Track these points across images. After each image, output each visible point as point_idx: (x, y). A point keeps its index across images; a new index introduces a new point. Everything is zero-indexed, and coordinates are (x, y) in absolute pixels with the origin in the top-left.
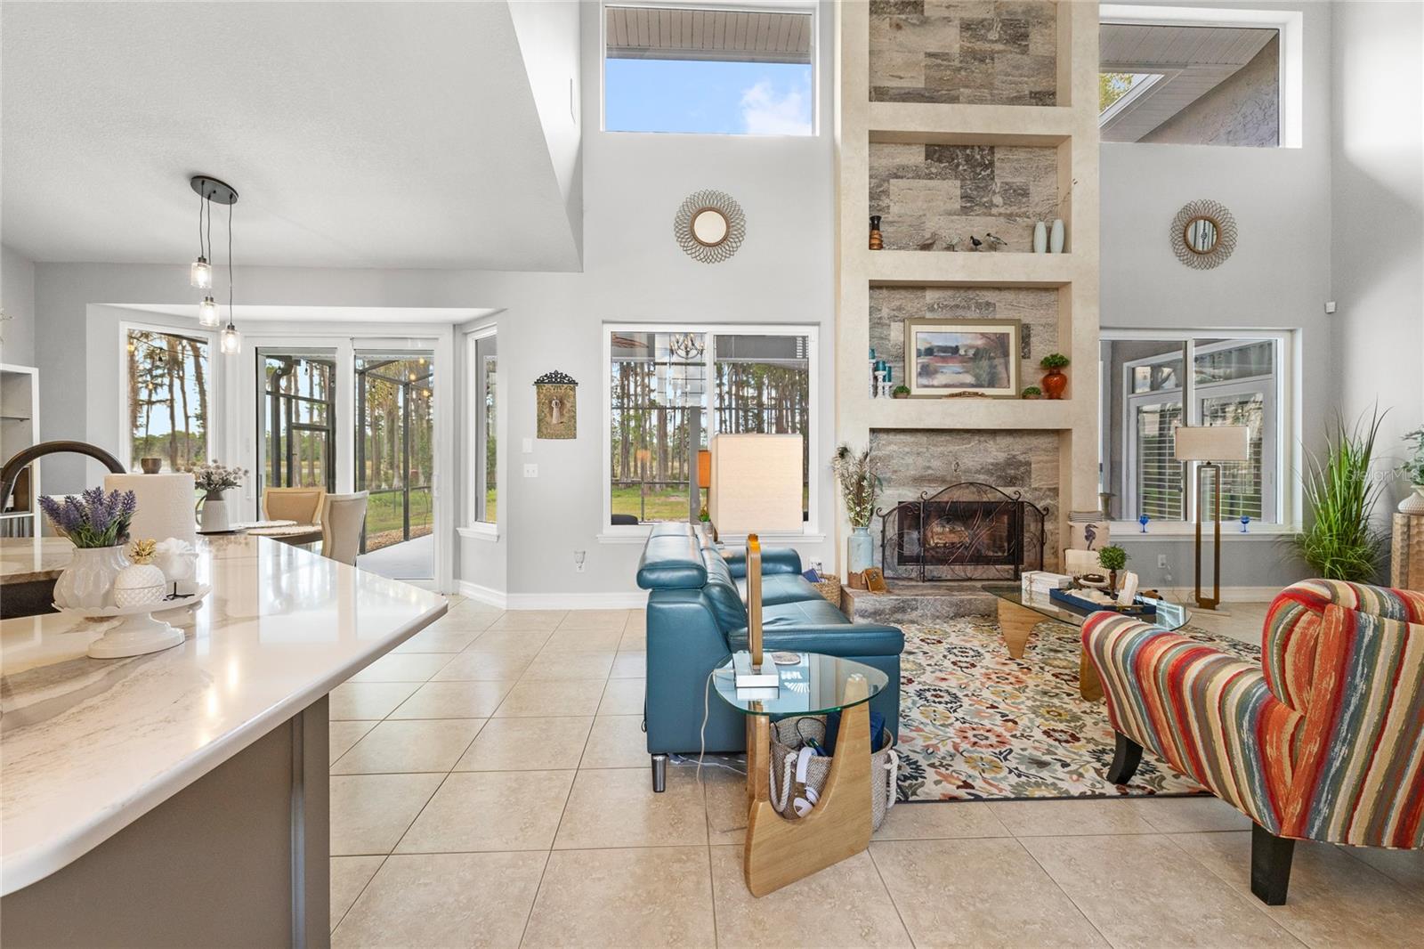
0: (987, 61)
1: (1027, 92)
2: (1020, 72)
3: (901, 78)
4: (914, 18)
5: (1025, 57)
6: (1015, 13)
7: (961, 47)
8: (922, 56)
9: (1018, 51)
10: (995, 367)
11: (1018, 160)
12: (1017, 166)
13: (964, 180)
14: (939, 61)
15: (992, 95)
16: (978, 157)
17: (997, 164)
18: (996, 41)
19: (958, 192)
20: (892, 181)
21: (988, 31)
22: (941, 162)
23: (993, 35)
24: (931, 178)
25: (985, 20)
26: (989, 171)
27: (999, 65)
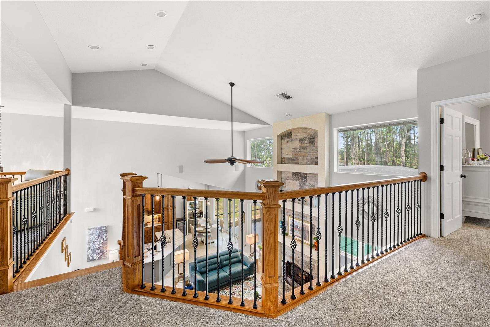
0: (305, 149)
1: (314, 157)
2: (313, 151)
3: (288, 155)
4: (290, 139)
5: (314, 147)
6: (311, 135)
7: (300, 146)
8: (292, 149)
9: (312, 145)
10: (306, 234)
11: (312, 177)
12: (312, 178)
13: (300, 181)
14: (295, 150)
15: (306, 158)
16: (303, 175)
17: (307, 177)
18: (307, 144)
19: (299, 185)
20: (286, 180)
21: (305, 141)
22: (295, 176)
23: (306, 142)
24: (293, 180)
25: (304, 138)
26: (305, 179)
27: (308, 150)
